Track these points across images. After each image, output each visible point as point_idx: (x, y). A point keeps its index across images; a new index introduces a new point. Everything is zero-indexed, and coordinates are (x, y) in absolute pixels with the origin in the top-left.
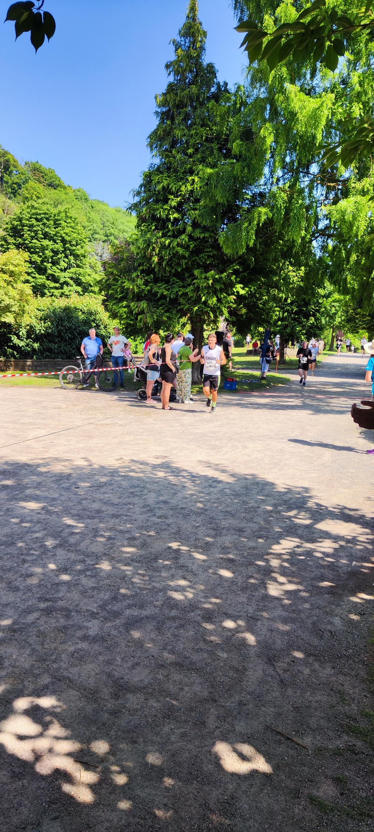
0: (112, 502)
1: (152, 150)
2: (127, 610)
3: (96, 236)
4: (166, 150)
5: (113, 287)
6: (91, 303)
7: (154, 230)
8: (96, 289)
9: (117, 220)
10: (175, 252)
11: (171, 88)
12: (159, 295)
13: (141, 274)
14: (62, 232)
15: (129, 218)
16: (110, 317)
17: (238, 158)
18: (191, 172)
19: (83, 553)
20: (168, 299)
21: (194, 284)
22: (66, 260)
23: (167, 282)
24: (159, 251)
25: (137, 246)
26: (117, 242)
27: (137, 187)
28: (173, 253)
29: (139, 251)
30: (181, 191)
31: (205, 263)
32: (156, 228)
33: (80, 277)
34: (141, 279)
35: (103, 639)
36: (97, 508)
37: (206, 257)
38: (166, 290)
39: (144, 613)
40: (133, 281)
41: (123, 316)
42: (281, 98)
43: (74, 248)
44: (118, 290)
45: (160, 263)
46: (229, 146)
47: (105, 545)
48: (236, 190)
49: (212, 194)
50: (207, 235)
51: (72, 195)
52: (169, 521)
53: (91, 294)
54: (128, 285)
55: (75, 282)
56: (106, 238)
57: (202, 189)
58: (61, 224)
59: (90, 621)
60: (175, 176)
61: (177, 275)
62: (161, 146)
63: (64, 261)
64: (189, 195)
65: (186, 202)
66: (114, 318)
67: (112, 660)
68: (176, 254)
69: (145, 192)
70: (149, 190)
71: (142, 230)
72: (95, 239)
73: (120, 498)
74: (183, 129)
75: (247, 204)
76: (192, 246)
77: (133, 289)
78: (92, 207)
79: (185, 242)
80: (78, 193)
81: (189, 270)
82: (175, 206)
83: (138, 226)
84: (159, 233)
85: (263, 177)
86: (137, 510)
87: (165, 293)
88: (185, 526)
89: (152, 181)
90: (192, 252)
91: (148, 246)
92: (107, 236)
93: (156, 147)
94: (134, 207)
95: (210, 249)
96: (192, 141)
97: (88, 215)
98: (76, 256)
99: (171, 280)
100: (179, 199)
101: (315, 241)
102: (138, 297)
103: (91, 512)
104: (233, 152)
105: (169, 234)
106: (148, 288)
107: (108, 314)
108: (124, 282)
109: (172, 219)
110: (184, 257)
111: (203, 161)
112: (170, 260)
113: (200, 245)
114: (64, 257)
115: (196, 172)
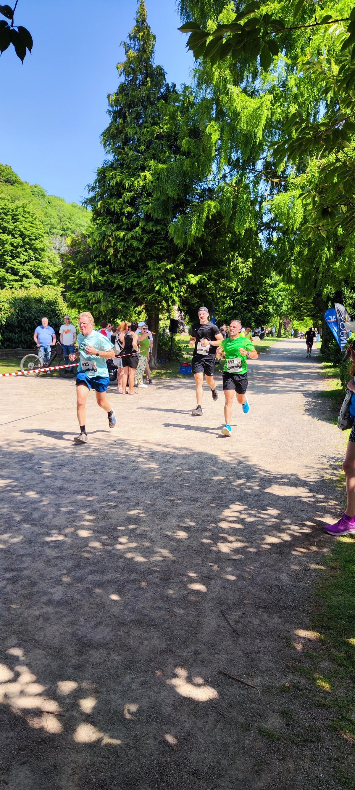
0: (74, 479)
1: (105, 146)
2: (90, 576)
3: (54, 231)
4: (119, 147)
5: (70, 278)
6: (50, 294)
7: (108, 224)
8: (54, 281)
9: (73, 215)
10: (129, 244)
11: (122, 89)
12: (115, 286)
13: (97, 265)
14: (20, 227)
15: (85, 214)
16: (68, 307)
17: (187, 154)
18: (143, 169)
19: (47, 527)
20: (124, 289)
21: (148, 274)
22: (26, 254)
23: (123, 273)
24: (114, 243)
25: (93, 239)
26: (74, 236)
27: (92, 182)
28: (128, 245)
29: (95, 244)
30: (134, 187)
31: (158, 255)
32: (111, 221)
33: (39, 270)
34: (98, 270)
35: (67, 603)
36: (59, 485)
37: (159, 249)
38: (122, 280)
39: (106, 578)
40: (90, 272)
41: (80, 305)
42: (226, 99)
43: (33, 242)
44: (76, 281)
45: (115, 255)
46: (178, 143)
47: (68, 518)
48: (186, 185)
49: (163, 189)
50: (159, 228)
51: (29, 191)
52: (127, 495)
53: (50, 286)
54: (84, 275)
55: (34, 275)
56: (63, 232)
57: (154, 184)
58: (19, 219)
59: (54, 587)
60: (127, 172)
61: (132, 266)
62: (114, 143)
63: (23, 254)
64: (142, 191)
65: (138, 197)
66: (72, 308)
67: (75, 621)
68: (130, 247)
69: (99, 187)
70: (104, 186)
71: (97, 224)
72: (53, 234)
73: (81, 475)
74: (134, 127)
75: (197, 199)
76: (145, 239)
77: (90, 279)
78: (49, 202)
79: (139, 234)
80: (35, 190)
81: (143, 261)
82: (128, 200)
83: (94, 220)
84: (114, 226)
85: (212, 173)
86: (98, 485)
87: (121, 284)
88: (144, 498)
89: (106, 177)
90: (146, 244)
91: (104, 238)
92: (64, 230)
93: (110, 144)
94: (91, 201)
95: (163, 241)
96: (143, 138)
97: (46, 210)
98: (35, 250)
99: (126, 271)
100: (132, 194)
101: (261, 234)
102: (95, 287)
103: (53, 489)
104: (182, 149)
105: (124, 227)
106: (105, 278)
107: (66, 304)
108: (82, 273)
109: (126, 212)
110: (138, 249)
111: (154, 157)
112: (125, 251)
113: (153, 238)
114: (24, 251)
115: (147, 168)
